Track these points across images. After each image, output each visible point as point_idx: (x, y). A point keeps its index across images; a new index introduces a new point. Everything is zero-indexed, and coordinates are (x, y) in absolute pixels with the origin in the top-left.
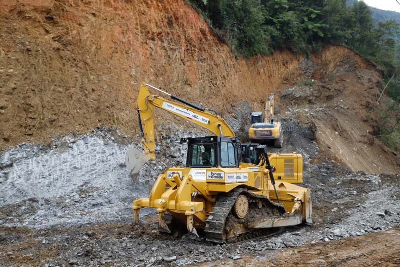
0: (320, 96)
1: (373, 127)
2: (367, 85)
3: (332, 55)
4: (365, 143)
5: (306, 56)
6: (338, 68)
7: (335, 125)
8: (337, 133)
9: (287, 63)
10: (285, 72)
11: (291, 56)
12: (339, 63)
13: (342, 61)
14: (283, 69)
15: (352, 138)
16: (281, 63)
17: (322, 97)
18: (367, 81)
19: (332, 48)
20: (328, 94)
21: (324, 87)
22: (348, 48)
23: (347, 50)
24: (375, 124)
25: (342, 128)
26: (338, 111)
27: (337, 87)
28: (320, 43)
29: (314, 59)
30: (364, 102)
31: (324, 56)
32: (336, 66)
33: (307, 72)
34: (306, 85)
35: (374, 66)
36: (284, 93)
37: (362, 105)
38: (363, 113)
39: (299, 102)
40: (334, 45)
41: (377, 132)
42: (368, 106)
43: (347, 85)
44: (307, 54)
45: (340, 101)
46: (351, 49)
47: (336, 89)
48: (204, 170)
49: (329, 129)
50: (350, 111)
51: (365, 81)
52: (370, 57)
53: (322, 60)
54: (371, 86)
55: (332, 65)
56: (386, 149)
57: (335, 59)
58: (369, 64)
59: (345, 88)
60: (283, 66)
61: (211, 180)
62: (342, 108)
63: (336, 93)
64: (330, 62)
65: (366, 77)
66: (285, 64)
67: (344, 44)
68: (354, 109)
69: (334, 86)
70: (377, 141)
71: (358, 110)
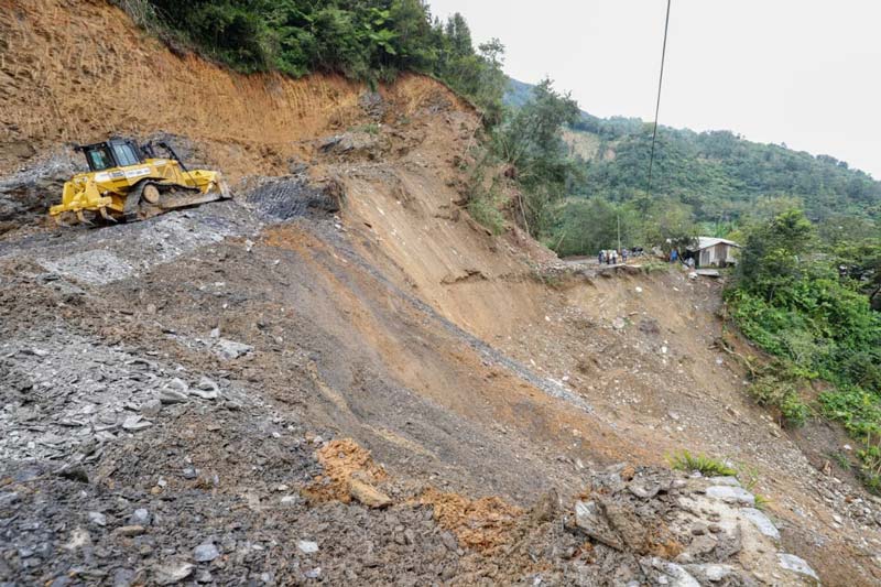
0: (389, 150)
1: (460, 193)
2: (458, 132)
3: (412, 89)
4: (445, 218)
5: (369, 86)
6: (421, 109)
7: (396, 191)
8: (399, 203)
9: (337, 95)
10: (333, 110)
11: (344, 84)
12: (423, 103)
13: (428, 100)
14: (329, 106)
15: (425, 209)
16: (324, 96)
17: (392, 151)
18: (459, 127)
19: (413, 79)
20: (400, 146)
21: (394, 135)
22: (437, 82)
23: (435, 84)
24: (464, 189)
25: (408, 194)
26: (408, 169)
27: (414, 134)
28: (393, 70)
29: (384, 92)
30: (450, 157)
31: (400, 90)
32: (419, 106)
33: (372, 114)
34: (367, 131)
35: (473, 108)
36: (324, 143)
37: (447, 161)
38: (448, 174)
39: (351, 158)
40: (416, 74)
41: (466, 201)
42: (456, 163)
43: (428, 132)
44: (371, 83)
45: (416, 156)
46: (442, 83)
47: (412, 139)
48: (106, 172)
49: (385, 196)
50: (428, 170)
51: (456, 127)
52: (467, 96)
53: (397, 96)
54: (464, 135)
55: (412, 104)
56: (477, 226)
57: (417, 96)
58: (467, 107)
59: (425, 136)
60: (329, 101)
61: (114, 179)
62: (415, 165)
63: (412, 144)
64: (410, 99)
65: (458, 121)
66: (333, 96)
67: (432, 74)
68: (436, 167)
69: (410, 133)
70: (465, 215)
71: (440, 169)
